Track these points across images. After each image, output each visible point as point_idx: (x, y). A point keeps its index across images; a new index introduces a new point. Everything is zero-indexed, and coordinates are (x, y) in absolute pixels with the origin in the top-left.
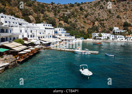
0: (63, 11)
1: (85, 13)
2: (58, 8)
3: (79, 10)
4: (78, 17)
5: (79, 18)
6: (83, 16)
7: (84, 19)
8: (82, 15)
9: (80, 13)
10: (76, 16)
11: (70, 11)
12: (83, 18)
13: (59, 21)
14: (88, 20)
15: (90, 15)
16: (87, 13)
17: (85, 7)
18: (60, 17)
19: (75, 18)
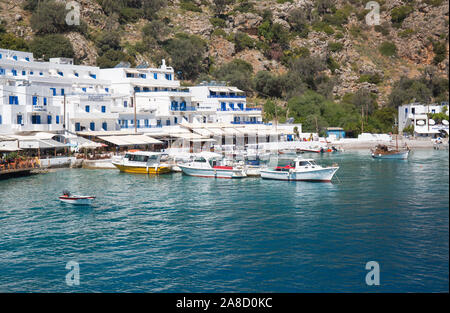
4: (353, 21)
5: (356, 32)
7: (386, 33)
10: (341, 21)
12: (378, 29)
13: (239, 49)
14: (406, 35)
19: (330, 33)
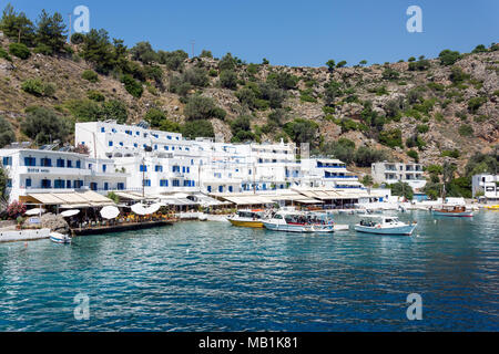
0: (370, 91)
1: (472, 91)
2: (355, 80)
3: (448, 83)
4: (437, 109)
5: (440, 117)
6: (460, 107)
7: (464, 118)
8: (458, 102)
9: (450, 96)
10: (427, 109)
11: (403, 91)
12: (457, 115)
13: (345, 130)
14: (481, 119)
15: (493, 101)
16: (482, 90)
17: (473, 66)
18: (351, 116)
19: (418, 118)
